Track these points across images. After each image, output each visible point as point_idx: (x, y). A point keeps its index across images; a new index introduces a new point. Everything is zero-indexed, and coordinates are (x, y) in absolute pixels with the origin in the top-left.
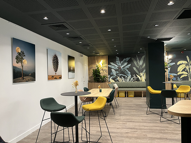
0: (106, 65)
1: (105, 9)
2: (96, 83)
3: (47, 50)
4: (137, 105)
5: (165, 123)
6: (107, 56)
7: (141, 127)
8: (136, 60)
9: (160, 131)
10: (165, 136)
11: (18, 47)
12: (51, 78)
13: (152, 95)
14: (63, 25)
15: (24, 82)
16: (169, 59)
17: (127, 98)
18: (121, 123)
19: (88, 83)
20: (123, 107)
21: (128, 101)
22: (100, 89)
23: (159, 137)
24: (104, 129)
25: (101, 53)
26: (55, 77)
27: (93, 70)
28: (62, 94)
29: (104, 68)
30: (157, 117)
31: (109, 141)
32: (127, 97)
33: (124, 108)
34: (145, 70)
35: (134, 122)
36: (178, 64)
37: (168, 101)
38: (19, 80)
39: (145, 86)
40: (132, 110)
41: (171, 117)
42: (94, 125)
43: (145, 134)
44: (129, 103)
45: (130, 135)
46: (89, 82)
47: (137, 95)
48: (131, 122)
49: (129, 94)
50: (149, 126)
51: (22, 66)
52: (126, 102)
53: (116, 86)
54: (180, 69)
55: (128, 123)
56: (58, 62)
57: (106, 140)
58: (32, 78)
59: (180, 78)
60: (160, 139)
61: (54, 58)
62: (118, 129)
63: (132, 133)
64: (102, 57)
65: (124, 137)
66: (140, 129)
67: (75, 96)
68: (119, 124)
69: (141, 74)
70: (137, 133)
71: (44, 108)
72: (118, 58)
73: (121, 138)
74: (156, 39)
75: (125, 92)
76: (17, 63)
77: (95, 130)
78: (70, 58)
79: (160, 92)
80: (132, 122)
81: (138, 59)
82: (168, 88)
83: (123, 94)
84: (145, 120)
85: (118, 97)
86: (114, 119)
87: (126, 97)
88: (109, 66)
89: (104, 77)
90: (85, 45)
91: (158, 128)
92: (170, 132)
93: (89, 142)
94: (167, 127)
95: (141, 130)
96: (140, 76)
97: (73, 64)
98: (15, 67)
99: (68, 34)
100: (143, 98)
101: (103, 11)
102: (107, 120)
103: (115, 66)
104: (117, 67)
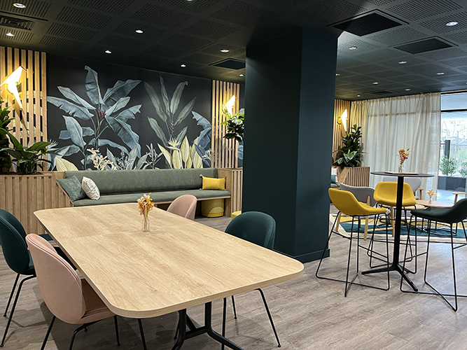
0: (40, 94)
6: (44, 54)
34: (183, 132)
81: (164, 90)
96: (169, 150)
103: (81, 106)
104: (91, 111)
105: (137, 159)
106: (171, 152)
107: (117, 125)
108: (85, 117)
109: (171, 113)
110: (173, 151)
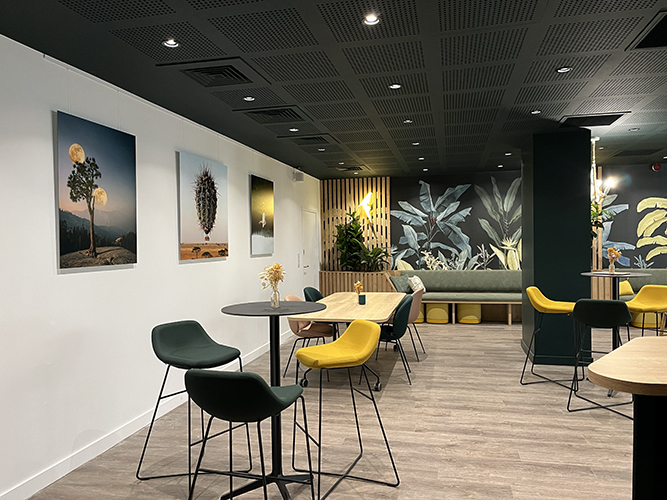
0: (385, 210)
1: (377, 9)
2: (346, 273)
3: (178, 154)
4: (490, 352)
5: (587, 416)
6: (388, 178)
7: (501, 428)
8: (491, 195)
9: (566, 443)
10: (583, 460)
11: (76, 145)
12: (192, 252)
13: (543, 319)
14: (231, 67)
15: (97, 264)
16: (607, 190)
17: (454, 326)
18: (431, 411)
19: (321, 273)
20: (440, 358)
21: (458, 338)
22: (362, 294)
23: (562, 463)
24: (371, 433)
25: (368, 169)
26: (203, 250)
27: (339, 227)
28: (226, 311)
29: (377, 222)
30: (559, 393)
31: (388, 473)
32: (457, 322)
33: (442, 361)
34: (520, 231)
35: (475, 409)
36: (639, 211)
37: (600, 337)
38: (80, 259)
39: (520, 284)
40: (470, 369)
41: (606, 393)
42: (335, 418)
43: (511, 450)
44: (461, 345)
45: (460, 453)
46: (323, 267)
47: (492, 316)
48: (465, 408)
49: (460, 313)
50: (528, 425)
51: (92, 212)
52: (450, 340)
53: (417, 283)
54: (647, 226)
55: (454, 413)
56: (216, 200)
57: (377, 468)
58: (125, 252)
59: (644, 258)
60: (565, 468)
61: (203, 183)
62: (420, 431)
63: (469, 447)
64: (371, 181)
65: (440, 461)
66: (498, 435)
67: (271, 317)
68: (423, 416)
69: (508, 244)
70: (485, 446)
71: (166, 355)
72: (426, 187)
73: (429, 464)
74: (563, 121)
75: (450, 305)
76: (74, 199)
77: (340, 436)
78: (259, 185)
79: (569, 306)
80: (469, 409)
81: (496, 189)
82: (600, 292)
83: (442, 314)
84: (516, 404)
85: (425, 321)
86: (406, 398)
87: (450, 321)
88: (394, 213)
89: (377, 252)
90: (311, 139)
91: (559, 432)
92: (600, 445)
93: (319, 473)
94: (593, 430)
95: (500, 439)
96: (503, 250)
97: (267, 205)
98: (65, 212)
99: (249, 99)
100: (510, 327)
101: (371, 19)
102: (384, 400)
103: (416, 215)
104: (424, 219)
105: (468, 260)
106: (506, 252)
107: (447, 229)
108: (418, 223)
109: (505, 212)
110: (507, 251)
